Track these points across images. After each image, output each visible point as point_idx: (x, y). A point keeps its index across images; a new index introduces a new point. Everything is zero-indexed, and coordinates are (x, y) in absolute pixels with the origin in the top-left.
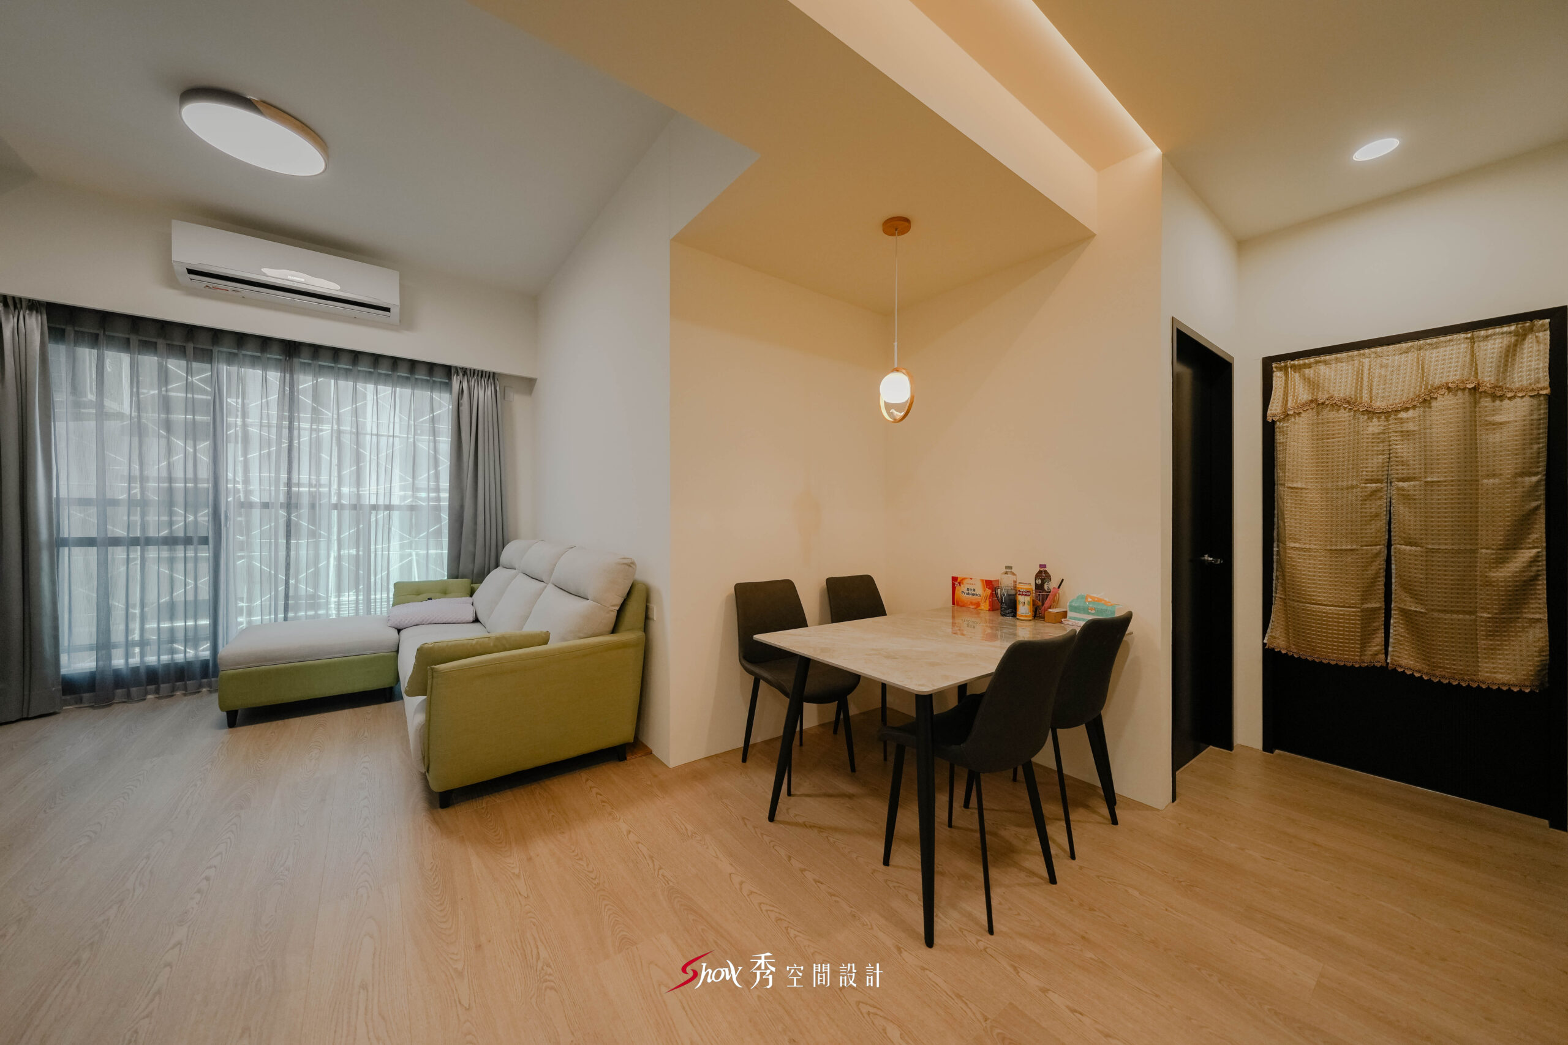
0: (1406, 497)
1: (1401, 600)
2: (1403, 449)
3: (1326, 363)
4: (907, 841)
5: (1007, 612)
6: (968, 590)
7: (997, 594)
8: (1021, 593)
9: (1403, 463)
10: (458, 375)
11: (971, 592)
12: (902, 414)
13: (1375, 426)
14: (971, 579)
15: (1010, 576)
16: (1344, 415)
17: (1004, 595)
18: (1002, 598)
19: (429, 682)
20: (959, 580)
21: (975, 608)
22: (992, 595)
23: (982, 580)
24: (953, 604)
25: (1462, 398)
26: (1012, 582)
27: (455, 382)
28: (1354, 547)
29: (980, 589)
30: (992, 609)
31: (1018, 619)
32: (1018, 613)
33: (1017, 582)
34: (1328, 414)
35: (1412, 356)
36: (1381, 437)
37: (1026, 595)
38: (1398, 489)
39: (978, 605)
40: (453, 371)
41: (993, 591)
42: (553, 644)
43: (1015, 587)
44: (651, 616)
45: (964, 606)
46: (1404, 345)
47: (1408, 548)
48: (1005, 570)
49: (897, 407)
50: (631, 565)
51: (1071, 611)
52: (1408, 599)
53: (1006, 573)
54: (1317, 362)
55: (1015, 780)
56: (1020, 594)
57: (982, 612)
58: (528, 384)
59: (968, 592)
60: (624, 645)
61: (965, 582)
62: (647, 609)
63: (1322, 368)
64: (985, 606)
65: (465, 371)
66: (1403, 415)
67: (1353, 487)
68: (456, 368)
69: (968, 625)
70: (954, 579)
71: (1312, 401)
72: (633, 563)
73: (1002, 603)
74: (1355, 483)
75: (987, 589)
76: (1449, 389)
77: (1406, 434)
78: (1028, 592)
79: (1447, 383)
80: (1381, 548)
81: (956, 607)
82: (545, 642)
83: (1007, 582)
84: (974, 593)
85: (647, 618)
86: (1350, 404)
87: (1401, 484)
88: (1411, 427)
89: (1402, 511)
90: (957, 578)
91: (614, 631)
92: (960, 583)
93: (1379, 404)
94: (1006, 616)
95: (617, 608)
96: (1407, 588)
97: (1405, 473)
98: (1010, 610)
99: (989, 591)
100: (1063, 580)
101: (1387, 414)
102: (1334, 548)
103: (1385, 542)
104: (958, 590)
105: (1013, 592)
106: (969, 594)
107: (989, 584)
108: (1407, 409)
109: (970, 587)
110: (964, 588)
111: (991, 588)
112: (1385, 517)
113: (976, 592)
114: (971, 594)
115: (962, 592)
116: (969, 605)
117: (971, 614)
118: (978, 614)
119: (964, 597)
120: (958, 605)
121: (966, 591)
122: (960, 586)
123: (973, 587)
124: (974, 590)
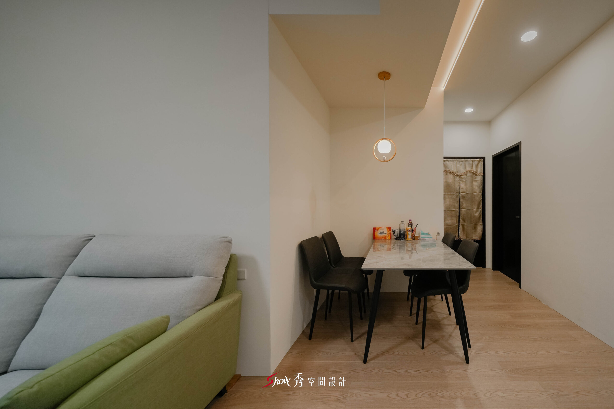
0: (463, 197)
2: (463, 185)
3: (448, 161)
5: (403, 238)
6: (381, 232)
9: (462, 189)
11: (382, 233)
13: (457, 179)
14: (382, 228)
15: (403, 225)
16: (452, 175)
20: (377, 229)
23: (387, 228)
24: (374, 239)
25: (471, 174)
28: (455, 210)
29: (386, 231)
30: (391, 238)
31: (407, 240)
34: (448, 175)
35: (464, 162)
36: (458, 182)
38: (461, 195)
39: (385, 238)
45: (378, 239)
46: (462, 160)
47: (463, 209)
50: (231, 241)
51: (422, 235)
52: (463, 222)
54: (447, 160)
57: (387, 240)
59: (381, 233)
63: (447, 162)
64: (388, 238)
66: (462, 177)
67: (454, 194)
69: (381, 247)
70: (375, 229)
71: (445, 171)
75: (389, 231)
76: (469, 171)
80: (458, 210)
84: (384, 233)
86: (453, 173)
87: (462, 194)
88: (463, 180)
89: (462, 200)
90: (376, 228)
92: (377, 230)
93: (458, 174)
94: (403, 240)
95: (223, 277)
97: (463, 191)
100: (417, 224)
101: (459, 176)
102: (450, 210)
103: (459, 208)
104: (376, 233)
106: (381, 234)
107: (390, 229)
108: (463, 175)
109: (382, 231)
110: (379, 232)
111: (391, 231)
112: (459, 202)
113: (385, 233)
114: (382, 234)
115: (378, 233)
116: (381, 238)
117: (382, 242)
118: (386, 242)
119: (380, 235)
120: (376, 239)
121: (380, 233)
122: (377, 231)
123: (383, 231)
124: (384, 232)
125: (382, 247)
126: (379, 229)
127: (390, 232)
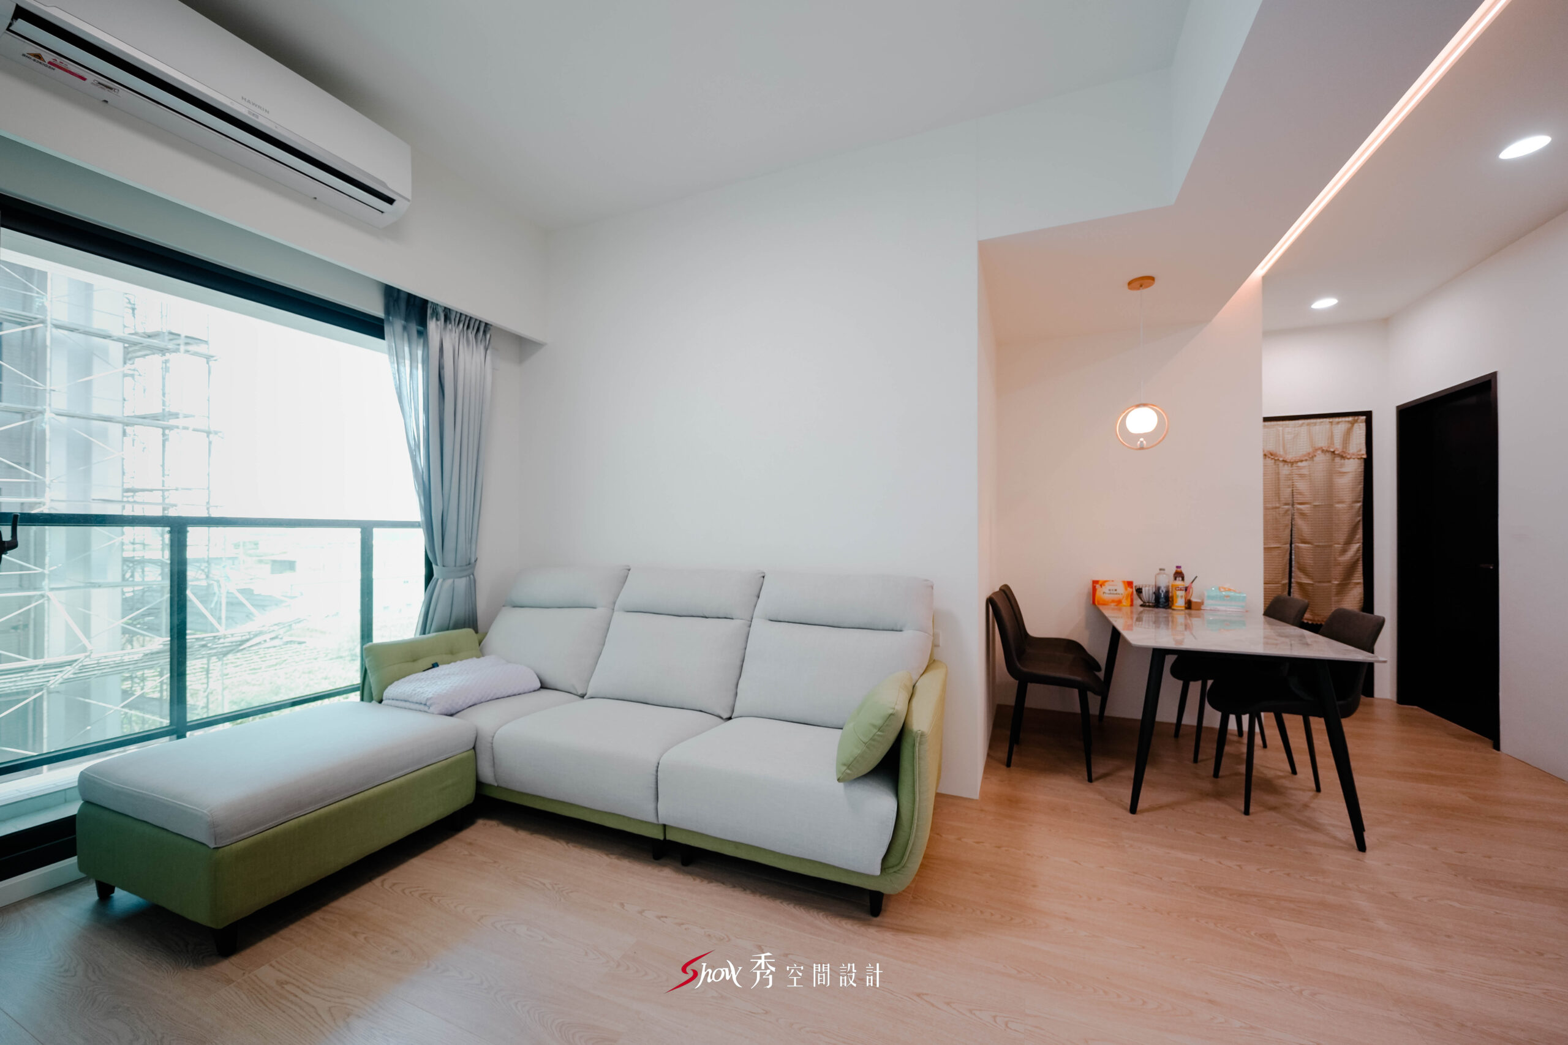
0: (1303, 514)
1: (1299, 577)
2: (1302, 486)
6: (1110, 590)
9: (1300, 493)
10: (437, 320)
13: (1285, 470)
14: (1112, 581)
20: (1100, 583)
21: (1117, 605)
23: (1124, 582)
24: (1094, 603)
25: (1328, 456)
27: (434, 327)
29: (1121, 590)
31: (1174, 609)
36: (1289, 477)
38: (1298, 509)
39: (1119, 602)
40: (429, 312)
45: (1104, 604)
46: (1302, 422)
47: (1301, 545)
51: (1206, 599)
52: (1302, 576)
57: (1124, 607)
59: (1109, 592)
64: (1126, 603)
65: (448, 316)
66: (1300, 464)
70: (1095, 582)
74: (1278, 505)
75: (1128, 588)
76: (1323, 451)
77: (1302, 476)
79: (1322, 448)
80: (1288, 546)
81: (1096, 605)
84: (1115, 592)
87: (1298, 506)
88: (1305, 471)
89: (1300, 522)
90: (1098, 581)
92: (1101, 586)
96: (1302, 570)
97: (1301, 500)
100: (1196, 577)
101: (1292, 463)
103: (1289, 542)
104: (1099, 592)
105: (1167, 589)
106: (1110, 594)
107: (1130, 584)
108: (1303, 461)
109: (1111, 588)
110: (1106, 589)
111: (1132, 587)
112: (1290, 527)
113: (1118, 591)
114: (1113, 594)
115: (1104, 593)
116: (1112, 601)
117: (1113, 609)
118: (1120, 610)
119: (1107, 597)
120: (1099, 604)
121: (1107, 591)
123: (1114, 588)
124: (1116, 590)
126: (1106, 584)
127: (1130, 590)
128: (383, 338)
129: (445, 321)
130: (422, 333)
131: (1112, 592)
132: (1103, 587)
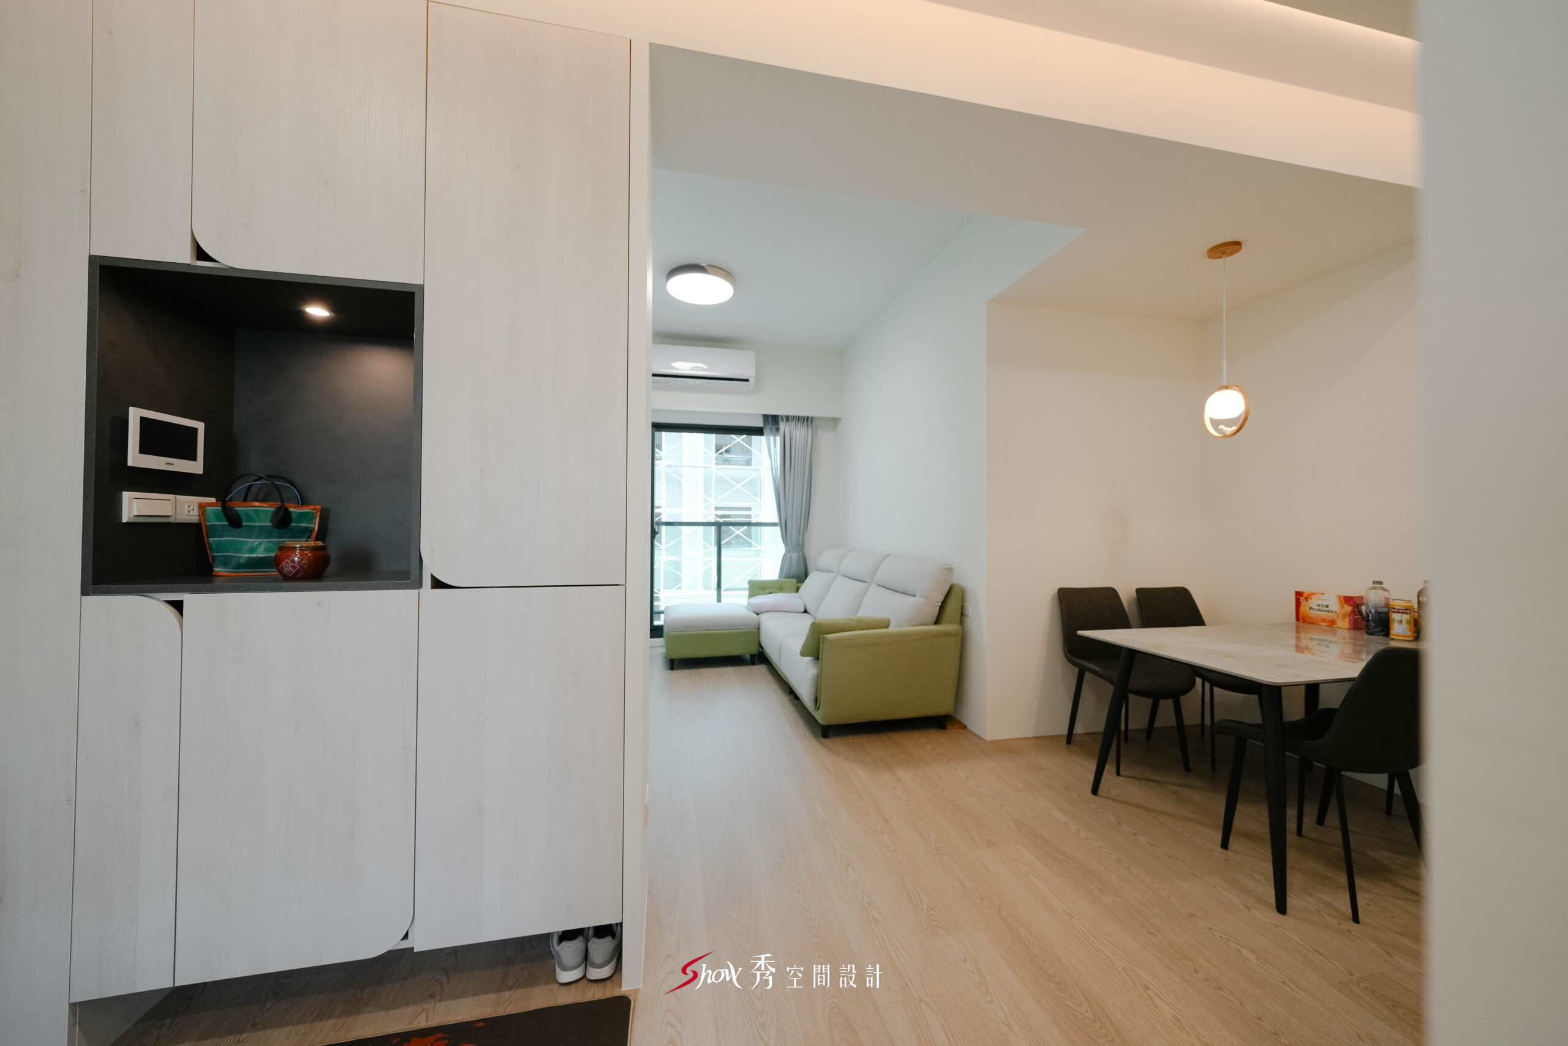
4: (1250, 837)
5: (1376, 630)
6: (1318, 605)
7: (1360, 613)
8: (1396, 610)
10: (783, 421)
11: (1323, 608)
12: (1234, 428)
14: (1323, 594)
15: (1380, 592)
17: (1371, 612)
18: (1368, 615)
19: (821, 646)
20: (1305, 596)
21: (1329, 626)
22: (1353, 613)
23: (1339, 597)
24: (1298, 619)
26: (1383, 599)
27: (782, 425)
29: (1335, 606)
30: (1355, 626)
31: (1392, 639)
32: (1392, 632)
33: (1391, 600)
37: (1403, 613)
39: (1332, 623)
40: (780, 418)
41: (1354, 608)
42: (892, 629)
43: (1387, 605)
44: (966, 612)
45: (1311, 623)
48: (1372, 585)
49: (1228, 422)
50: (950, 570)
53: (1373, 588)
55: (1389, 812)
56: (1394, 612)
57: (1340, 630)
58: (834, 422)
59: (1318, 608)
60: (947, 635)
61: (1313, 597)
62: (963, 607)
64: (1344, 623)
65: (787, 418)
68: (782, 417)
69: (1318, 644)
70: (1299, 594)
72: (952, 568)
73: (1368, 620)
75: (1346, 606)
78: (1407, 609)
81: (1301, 624)
82: (887, 626)
83: (1374, 599)
84: (1327, 609)
85: (963, 614)
90: (1303, 593)
91: (937, 622)
92: (1306, 599)
94: (1374, 635)
95: (940, 604)
98: (1379, 629)
99: (1348, 609)
104: (1304, 606)
105: (1385, 610)
106: (1319, 610)
107: (1348, 600)
109: (1321, 603)
110: (1313, 603)
111: (1352, 604)
113: (1330, 608)
114: (1323, 611)
115: (1310, 608)
116: (1320, 622)
117: (1324, 631)
118: (1334, 633)
119: (1313, 613)
120: (1304, 621)
121: (1315, 607)
122: (1307, 601)
123: (1325, 603)
124: (1327, 606)
125: (1323, 645)
128: (763, 435)
129: (786, 421)
130: (778, 429)
131: (1321, 608)
132: (1310, 601)
